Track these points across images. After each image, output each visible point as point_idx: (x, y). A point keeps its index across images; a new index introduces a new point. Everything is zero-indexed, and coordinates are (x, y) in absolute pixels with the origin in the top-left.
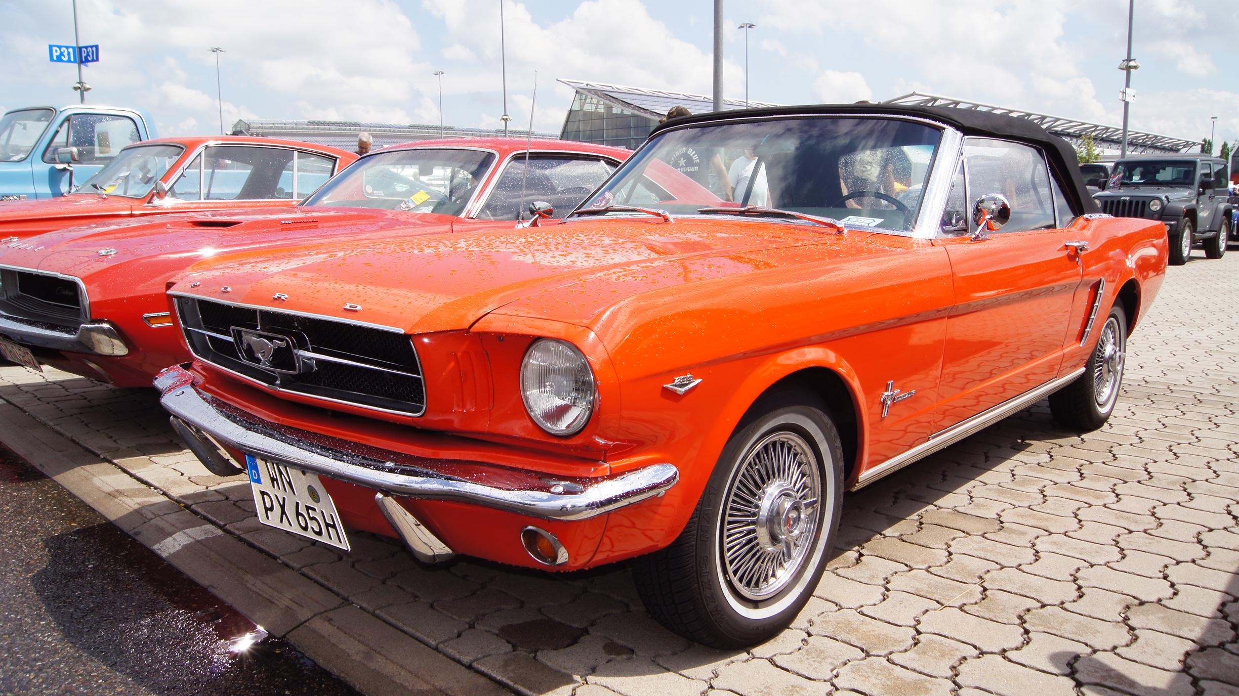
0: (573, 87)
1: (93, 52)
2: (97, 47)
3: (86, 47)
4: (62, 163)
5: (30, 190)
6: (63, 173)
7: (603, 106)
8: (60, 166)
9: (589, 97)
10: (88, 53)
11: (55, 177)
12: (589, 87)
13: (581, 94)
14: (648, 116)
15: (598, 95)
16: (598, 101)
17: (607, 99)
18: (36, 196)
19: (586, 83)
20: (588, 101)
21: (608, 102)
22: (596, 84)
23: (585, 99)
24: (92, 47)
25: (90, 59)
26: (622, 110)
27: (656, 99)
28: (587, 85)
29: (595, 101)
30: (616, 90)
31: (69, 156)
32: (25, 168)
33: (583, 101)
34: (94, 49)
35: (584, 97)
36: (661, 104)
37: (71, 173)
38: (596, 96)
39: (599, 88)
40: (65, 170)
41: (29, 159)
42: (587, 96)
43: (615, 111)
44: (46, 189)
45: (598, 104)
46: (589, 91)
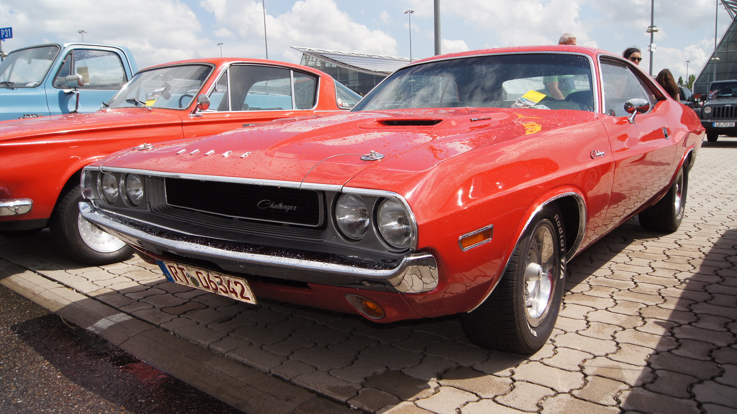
0: (301, 51)
1: (8, 32)
2: (11, 29)
3: (4, 29)
4: (69, 88)
5: (45, 109)
6: (69, 96)
7: (320, 63)
8: (67, 91)
9: (311, 57)
10: (5, 33)
11: (63, 99)
12: (311, 51)
13: (306, 55)
14: (347, 68)
15: (317, 56)
16: (317, 60)
17: (322, 58)
18: (50, 114)
19: (308, 49)
20: (311, 59)
21: (323, 60)
22: (315, 49)
23: (309, 58)
24: (7, 29)
25: (6, 36)
26: (331, 65)
27: (351, 58)
28: (309, 50)
29: (314, 59)
30: (327, 53)
31: (76, 82)
32: (40, 92)
33: (307, 60)
34: (9, 30)
35: (308, 57)
36: (355, 61)
37: (78, 95)
38: (315, 57)
39: (317, 51)
40: (71, 93)
41: (43, 85)
42: (309, 56)
43: (327, 65)
44: (58, 109)
45: (316, 61)
46: (311, 53)
